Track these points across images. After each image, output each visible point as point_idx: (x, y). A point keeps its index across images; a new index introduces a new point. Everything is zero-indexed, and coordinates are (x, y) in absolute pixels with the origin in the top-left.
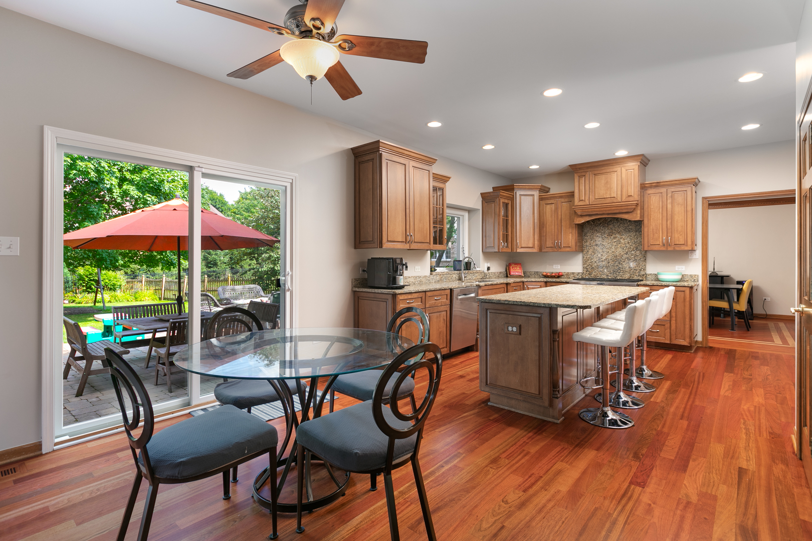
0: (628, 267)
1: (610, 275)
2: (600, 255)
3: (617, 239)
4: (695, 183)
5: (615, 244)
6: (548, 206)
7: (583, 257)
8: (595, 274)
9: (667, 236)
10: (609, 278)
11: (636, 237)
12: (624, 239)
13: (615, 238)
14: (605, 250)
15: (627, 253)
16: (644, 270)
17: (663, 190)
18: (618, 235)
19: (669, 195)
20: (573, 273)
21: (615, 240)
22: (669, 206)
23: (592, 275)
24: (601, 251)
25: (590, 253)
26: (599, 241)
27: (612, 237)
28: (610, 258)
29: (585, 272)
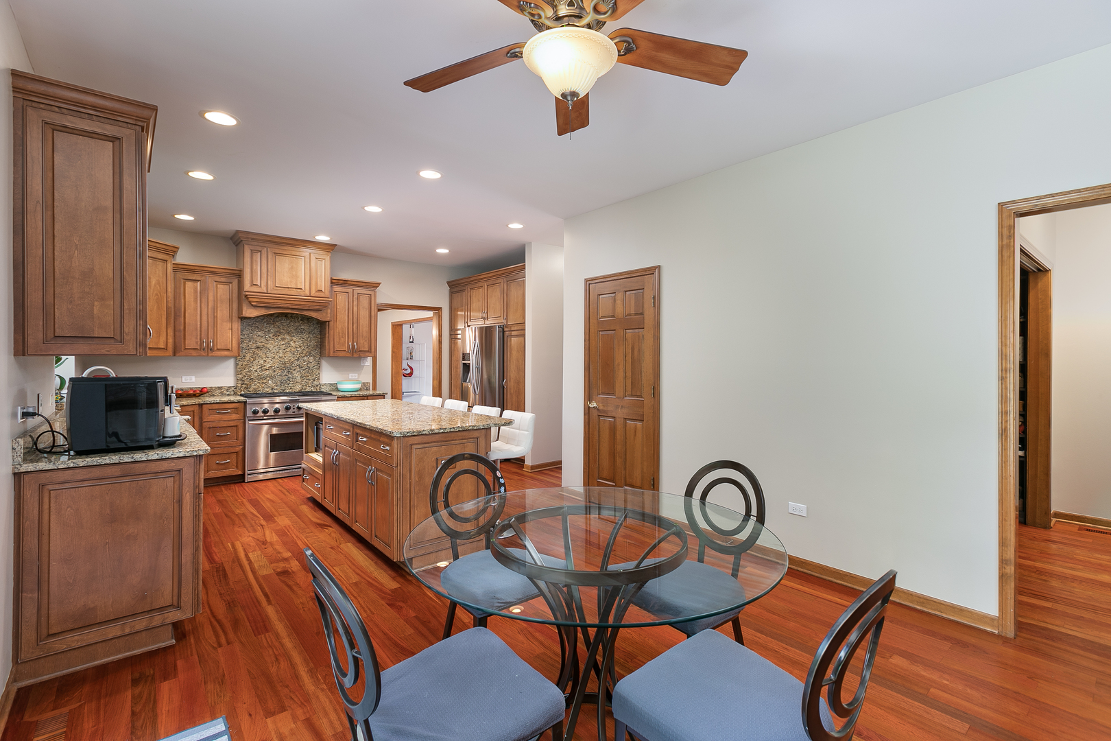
0: (299, 376)
1: (276, 387)
2: (262, 362)
3: (286, 341)
4: (374, 286)
5: (283, 347)
6: (189, 285)
7: (236, 364)
8: (256, 387)
9: (353, 341)
10: (276, 391)
11: (309, 339)
12: (295, 342)
13: (283, 339)
14: (269, 355)
15: (298, 359)
16: (318, 379)
17: (349, 290)
18: (287, 336)
19: (356, 296)
20: (220, 388)
21: (284, 342)
22: (355, 309)
23: (251, 390)
24: (264, 356)
25: (247, 358)
26: (261, 342)
27: (279, 338)
28: (276, 365)
29: (239, 385)
